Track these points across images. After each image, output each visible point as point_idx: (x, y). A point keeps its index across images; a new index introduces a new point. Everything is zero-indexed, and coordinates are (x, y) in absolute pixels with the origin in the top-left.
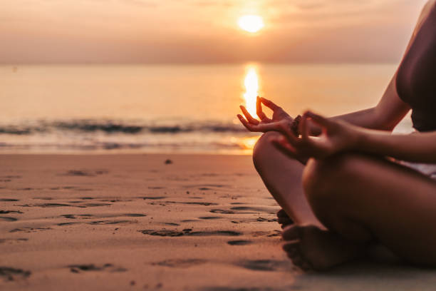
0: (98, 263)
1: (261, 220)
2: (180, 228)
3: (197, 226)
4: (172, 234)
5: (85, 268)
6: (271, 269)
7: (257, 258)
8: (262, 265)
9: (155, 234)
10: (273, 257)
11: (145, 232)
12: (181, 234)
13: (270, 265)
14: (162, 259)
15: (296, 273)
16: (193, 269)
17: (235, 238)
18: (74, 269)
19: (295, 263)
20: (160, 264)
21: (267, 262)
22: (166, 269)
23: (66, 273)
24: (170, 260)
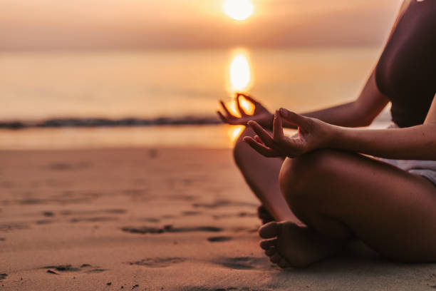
0: (75, 264)
1: (243, 215)
2: (161, 225)
3: (177, 223)
4: (152, 231)
5: (61, 269)
6: (249, 267)
7: (236, 255)
8: (241, 262)
9: (134, 231)
10: (252, 254)
11: (125, 230)
12: (160, 231)
13: (248, 262)
14: (139, 258)
15: (274, 271)
16: (171, 268)
17: (215, 234)
18: (50, 270)
20: (138, 263)
21: (246, 259)
22: (144, 268)
23: (43, 274)
24: (148, 260)
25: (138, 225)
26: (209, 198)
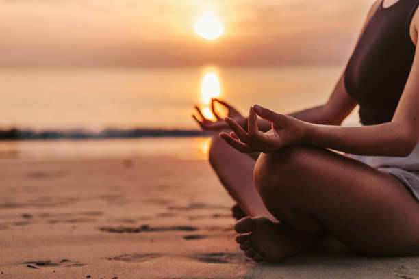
0: (54, 259)
1: (217, 216)
2: (138, 225)
3: (153, 223)
4: (129, 230)
5: (41, 264)
6: (225, 262)
7: (212, 251)
8: (217, 257)
9: (112, 230)
10: (227, 250)
11: (103, 229)
12: (137, 231)
13: (223, 258)
14: (118, 254)
15: (248, 265)
16: (149, 263)
17: (190, 233)
18: (30, 265)
19: (247, 255)
20: (116, 258)
21: (222, 254)
22: (122, 263)
23: (24, 268)
24: (126, 255)
25: (115, 225)
26: (184, 202)
